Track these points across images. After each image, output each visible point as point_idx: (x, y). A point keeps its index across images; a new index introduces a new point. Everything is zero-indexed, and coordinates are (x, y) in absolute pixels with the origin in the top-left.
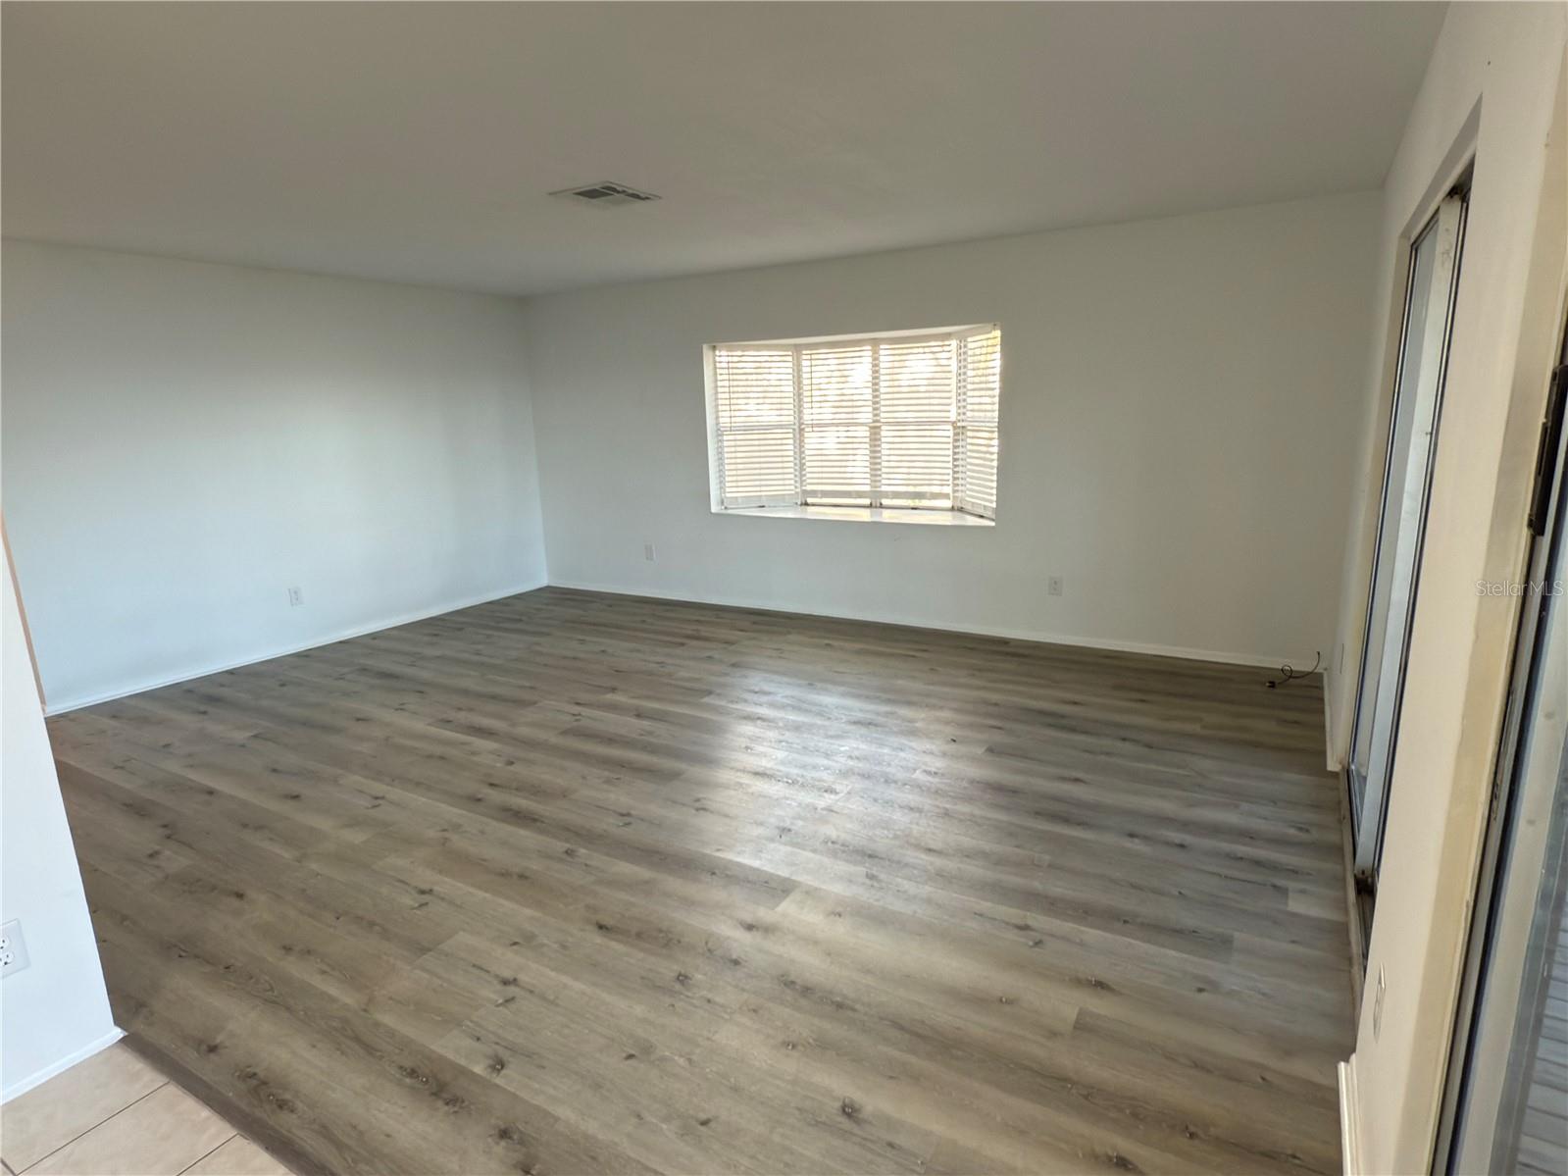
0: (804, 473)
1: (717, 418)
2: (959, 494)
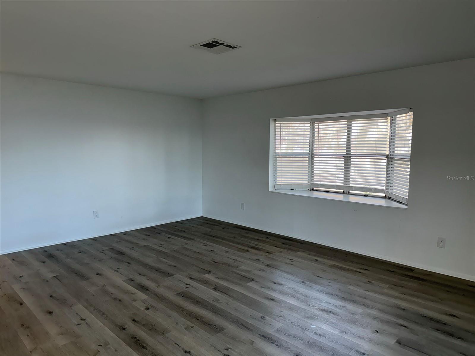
0: (313, 176)
1: (275, 150)
2: (389, 191)
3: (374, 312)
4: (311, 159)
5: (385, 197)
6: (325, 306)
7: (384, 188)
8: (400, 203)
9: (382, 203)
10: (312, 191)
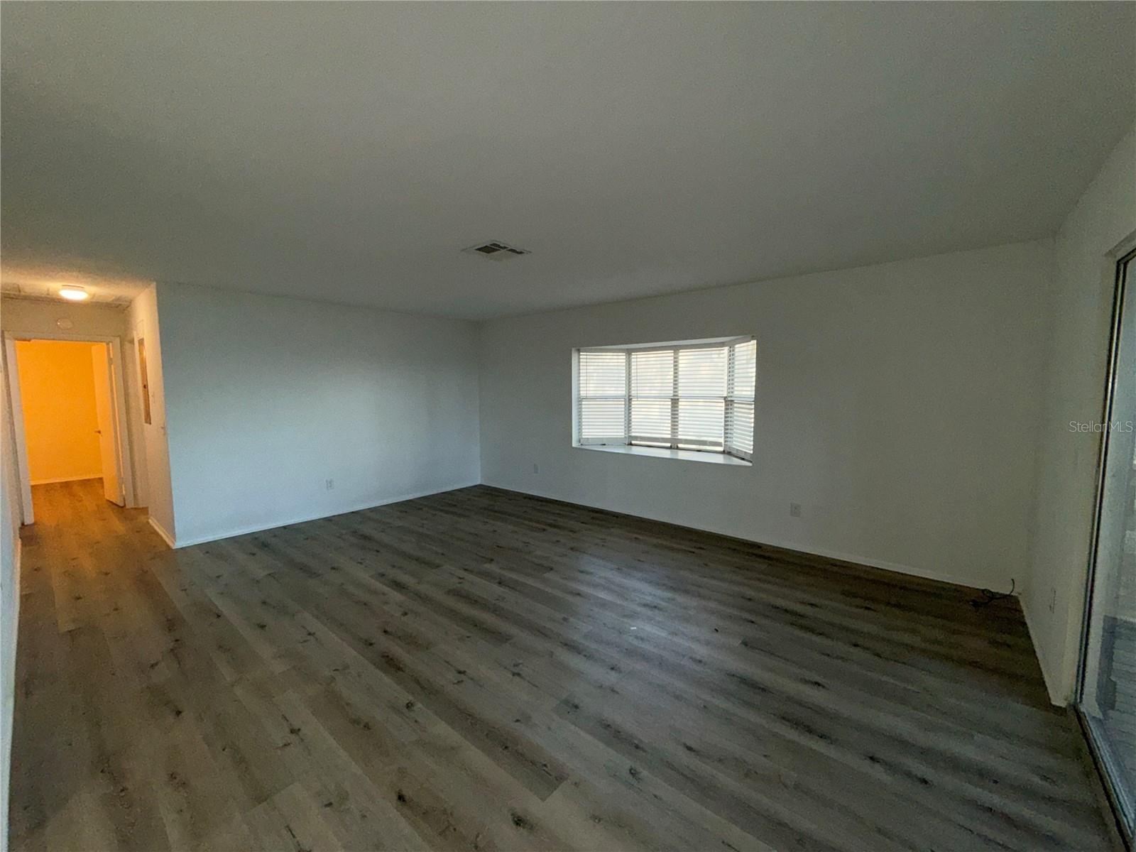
0: (630, 425)
1: (579, 391)
2: (728, 443)
3: (712, 605)
4: (627, 403)
5: (723, 452)
6: (649, 599)
7: (722, 440)
8: (743, 459)
9: (720, 459)
10: (630, 446)
